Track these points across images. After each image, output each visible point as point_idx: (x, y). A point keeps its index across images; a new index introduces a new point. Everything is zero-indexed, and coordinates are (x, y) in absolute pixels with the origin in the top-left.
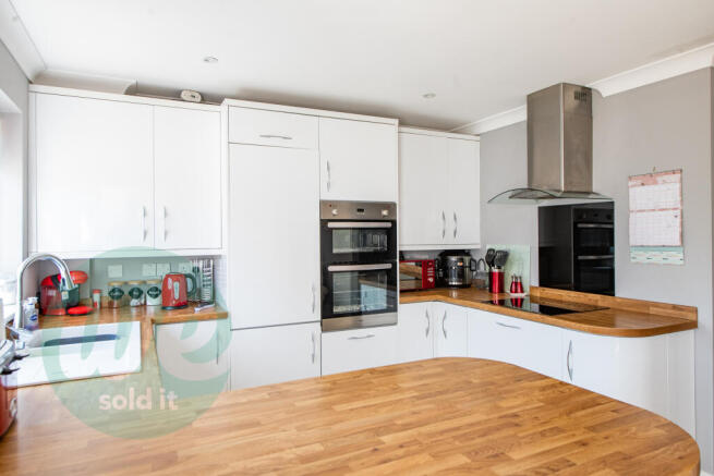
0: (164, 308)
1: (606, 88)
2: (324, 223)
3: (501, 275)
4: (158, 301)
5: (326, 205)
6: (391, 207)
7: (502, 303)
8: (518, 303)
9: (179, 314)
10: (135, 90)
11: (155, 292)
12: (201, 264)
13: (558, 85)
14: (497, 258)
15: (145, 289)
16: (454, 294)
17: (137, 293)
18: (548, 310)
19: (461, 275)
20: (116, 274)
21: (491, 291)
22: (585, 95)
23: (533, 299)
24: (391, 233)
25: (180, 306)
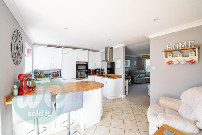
0: (53, 77)
1: (114, 47)
2: (77, 65)
3: (103, 72)
4: (52, 76)
5: (77, 62)
6: (87, 63)
7: (103, 76)
8: (105, 76)
9: (55, 78)
10: (48, 46)
11: (51, 75)
12: (59, 71)
13: (108, 47)
14: (103, 70)
15: (50, 74)
16: (97, 75)
17: (49, 75)
18: (108, 76)
19: (98, 72)
20: (46, 72)
21: (101, 74)
22: (112, 48)
23: (106, 75)
24: (87, 66)
25: (55, 77)
